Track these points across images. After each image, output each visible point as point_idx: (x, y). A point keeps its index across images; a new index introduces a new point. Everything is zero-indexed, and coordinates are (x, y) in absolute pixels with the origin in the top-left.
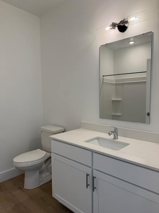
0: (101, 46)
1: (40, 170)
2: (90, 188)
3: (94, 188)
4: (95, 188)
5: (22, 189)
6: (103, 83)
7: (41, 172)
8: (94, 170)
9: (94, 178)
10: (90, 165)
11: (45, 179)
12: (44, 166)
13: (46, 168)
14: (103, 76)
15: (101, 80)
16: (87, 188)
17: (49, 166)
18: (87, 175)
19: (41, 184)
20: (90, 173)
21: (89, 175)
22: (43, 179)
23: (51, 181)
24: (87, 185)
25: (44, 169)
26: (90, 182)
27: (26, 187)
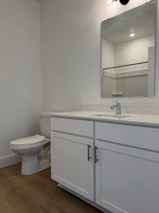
0: (102, 22)
1: (38, 155)
2: (92, 161)
3: (96, 160)
4: (98, 160)
5: (18, 175)
6: (104, 75)
7: (39, 159)
8: (95, 141)
9: (96, 148)
10: (92, 136)
11: (44, 166)
12: (42, 151)
13: (45, 154)
14: (104, 69)
15: (102, 73)
16: (89, 160)
17: (48, 153)
18: (89, 147)
19: (40, 170)
20: (92, 145)
21: (90, 146)
22: (42, 166)
23: (50, 168)
24: (89, 158)
25: (42, 155)
26: (92, 155)
27: (23, 173)
